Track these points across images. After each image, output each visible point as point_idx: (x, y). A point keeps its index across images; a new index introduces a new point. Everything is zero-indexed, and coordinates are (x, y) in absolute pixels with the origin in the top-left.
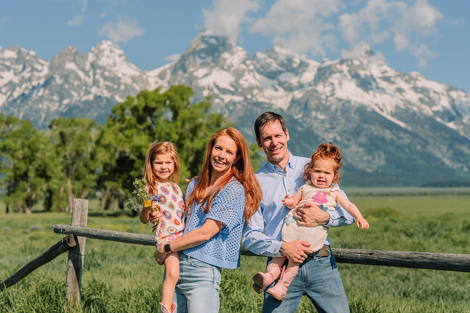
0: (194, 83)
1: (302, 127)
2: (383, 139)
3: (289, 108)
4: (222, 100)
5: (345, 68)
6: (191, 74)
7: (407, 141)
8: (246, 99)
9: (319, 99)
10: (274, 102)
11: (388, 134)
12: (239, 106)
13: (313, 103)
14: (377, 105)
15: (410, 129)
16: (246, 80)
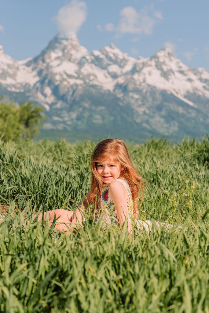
0: (50, 70)
1: (123, 103)
2: (177, 113)
3: (114, 90)
4: (69, 82)
5: (153, 63)
6: (48, 64)
7: (193, 114)
8: (85, 82)
9: (135, 84)
10: (104, 85)
11: (181, 110)
12: (80, 87)
13: (131, 87)
14: (174, 90)
15: (196, 106)
16: (86, 70)
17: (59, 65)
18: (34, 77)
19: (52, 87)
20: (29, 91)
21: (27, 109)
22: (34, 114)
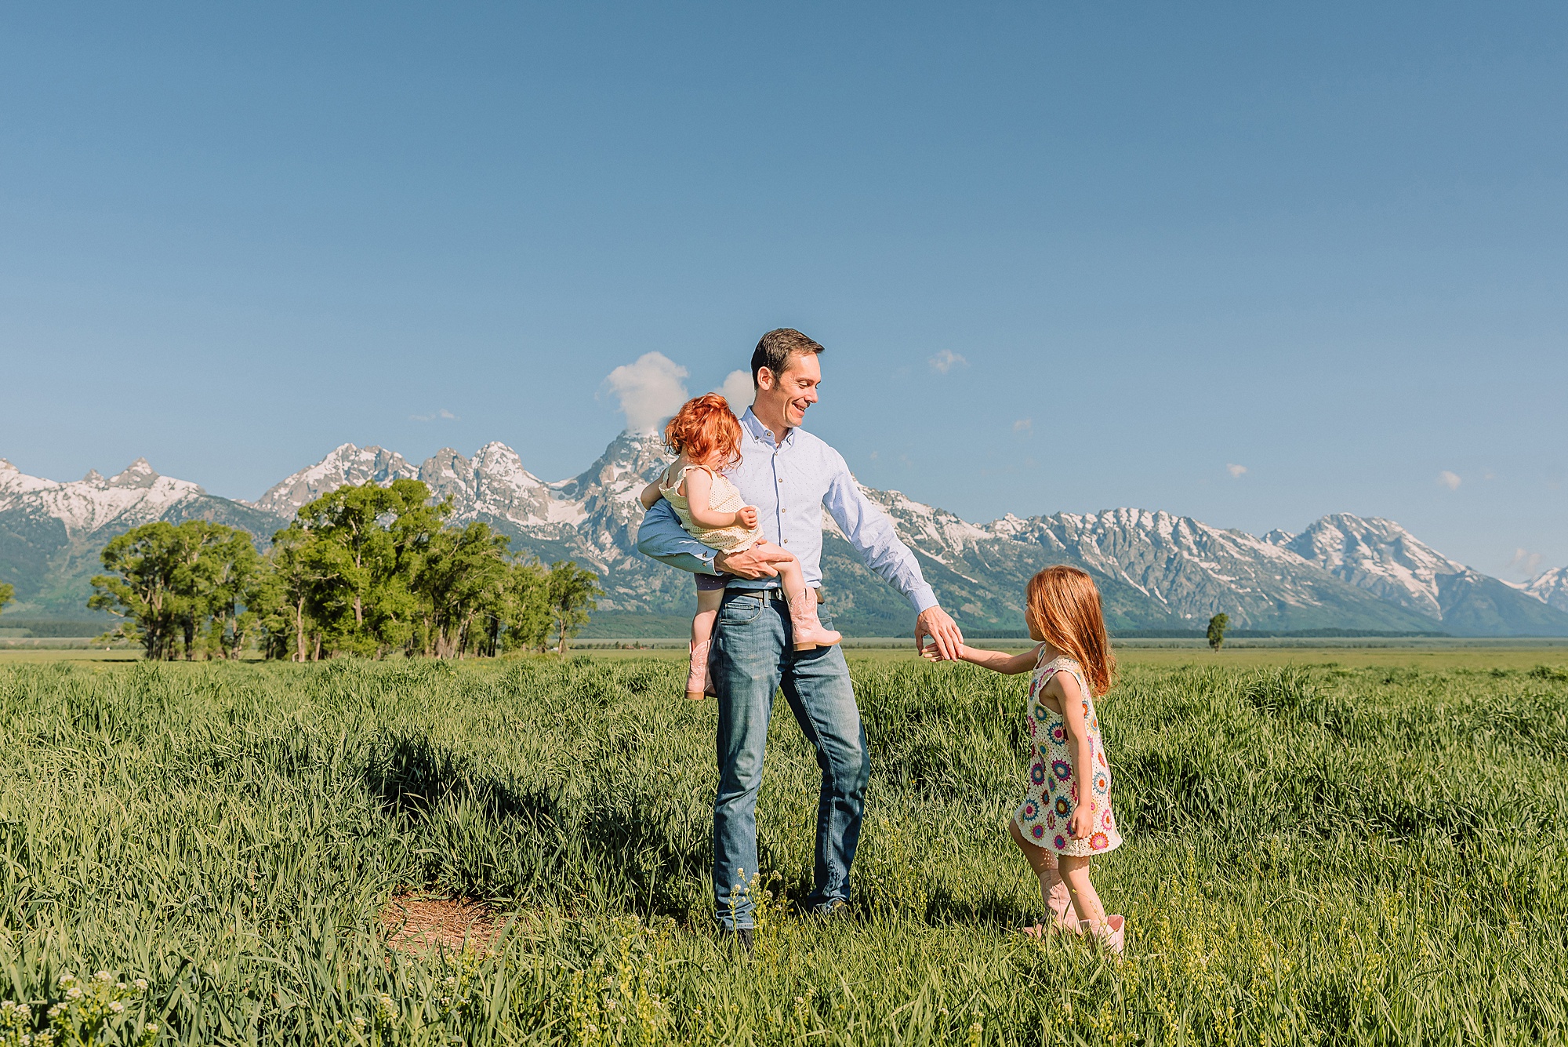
17: (626, 489)
18: (579, 512)
19: (614, 530)
20: (571, 538)
21: (565, 574)
22: (578, 585)
